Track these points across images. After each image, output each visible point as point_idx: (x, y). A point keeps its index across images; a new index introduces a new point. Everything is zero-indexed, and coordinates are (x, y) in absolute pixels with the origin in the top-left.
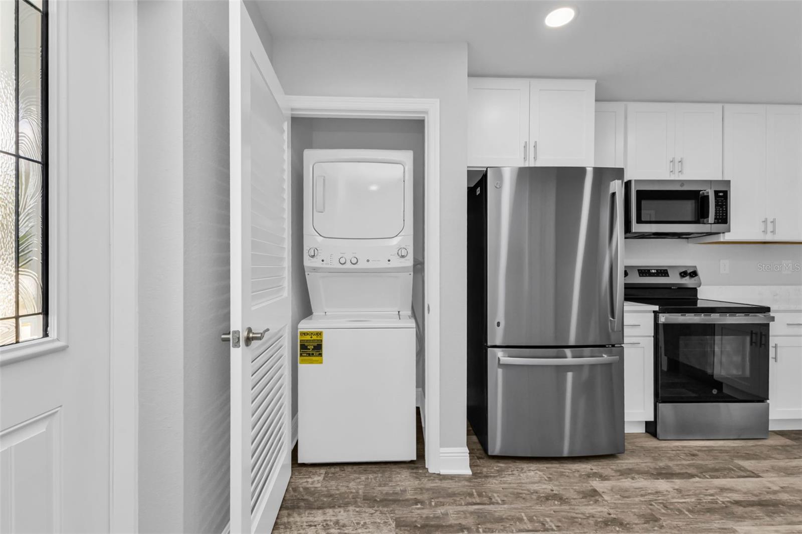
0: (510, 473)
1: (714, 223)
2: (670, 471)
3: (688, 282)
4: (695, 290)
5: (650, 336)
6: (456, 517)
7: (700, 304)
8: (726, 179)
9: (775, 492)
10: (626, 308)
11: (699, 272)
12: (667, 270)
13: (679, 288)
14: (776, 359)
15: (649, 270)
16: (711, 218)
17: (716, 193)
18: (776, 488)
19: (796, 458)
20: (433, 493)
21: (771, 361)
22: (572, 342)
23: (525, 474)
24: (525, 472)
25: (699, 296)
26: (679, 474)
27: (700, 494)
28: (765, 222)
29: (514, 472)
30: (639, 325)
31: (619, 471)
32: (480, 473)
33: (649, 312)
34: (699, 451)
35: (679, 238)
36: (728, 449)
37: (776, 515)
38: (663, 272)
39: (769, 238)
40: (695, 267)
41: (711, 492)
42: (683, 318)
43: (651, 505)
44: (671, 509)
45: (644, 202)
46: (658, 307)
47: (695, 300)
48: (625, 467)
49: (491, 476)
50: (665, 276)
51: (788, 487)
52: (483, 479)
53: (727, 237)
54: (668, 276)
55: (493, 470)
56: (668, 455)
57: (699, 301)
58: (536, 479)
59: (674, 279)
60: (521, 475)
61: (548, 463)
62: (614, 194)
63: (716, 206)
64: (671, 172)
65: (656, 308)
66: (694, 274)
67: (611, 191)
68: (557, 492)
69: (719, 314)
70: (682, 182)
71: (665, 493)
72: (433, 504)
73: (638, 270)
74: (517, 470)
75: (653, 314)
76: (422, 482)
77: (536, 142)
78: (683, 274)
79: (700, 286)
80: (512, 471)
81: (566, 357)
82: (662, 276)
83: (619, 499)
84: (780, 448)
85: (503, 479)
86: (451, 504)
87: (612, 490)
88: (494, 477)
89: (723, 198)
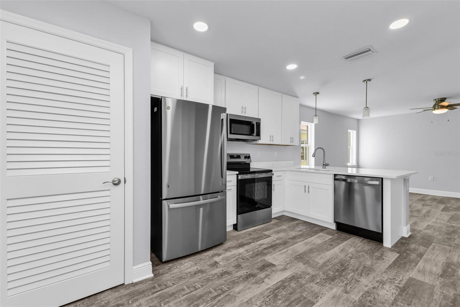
0: (176, 268)
1: (256, 136)
2: (243, 244)
3: (247, 161)
4: (249, 164)
5: (235, 186)
6: (146, 304)
7: (251, 170)
8: (259, 118)
9: (275, 241)
10: (227, 173)
11: (251, 157)
12: (240, 156)
13: (244, 164)
14: (274, 190)
15: (234, 156)
16: (255, 134)
17: (257, 123)
18: (275, 239)
19: (279, 227)
20: (130, 296)
21: (273, 190)
22: (202, 192)
23: (183, 266)
24: (183, 265)
25: (251, 167)
26: (246, 243)
27: (254, 249)
28: (270, 136)
29: (178, 267)
30: (231, 181)
31: (225, 249)
32: (158, 274)
33: (235, 174)
34: (252, 232)
35: (244, 141)
36: (260, 228)
37: (276, 249)
38: (238, 157)
39: (271, 143)
40: (249, 154)
41: (257, 247)
42: (246, 176)
43: (238, 260)
44: (245, 259)
45: (232, 125)
46: (238, 172)
47: (249, 168)
48: (227, 247)
49: (165, 273)
50: (239, 158)
51: (278, 238)
52: (161, 276)
53: (260, 142)
54: (240, 158)
55: (166, 269)
56: (242, 237)
57: (251, 169)
58: (189, 266)
59: (242, 160)
60: (181, 267)
61: (194, 256)
62: (222, 120)
63: (257, 128)
64: (242, 112)
65: (237, 173)
66: (249, 157)
67: (222, 118)
68: (200, 269)
69: (258, 174)
70: (246, 117)
71: (242, 253)
72: (130, 302)
73: (230, 156)
74: (179, 265)
75: (236, 175)
76: (120, 292)
77: (187, 87)
78: (246, 157)
79: (251, 162)
80: (176, 266)
81: (200, 200)
82: (238, 158)
83: (226, 262)
84: (275, 224)
85: (171, 272)
86: (142, 298)
87: (223, 259)
88: (167, 273)
89: (258, 125)
